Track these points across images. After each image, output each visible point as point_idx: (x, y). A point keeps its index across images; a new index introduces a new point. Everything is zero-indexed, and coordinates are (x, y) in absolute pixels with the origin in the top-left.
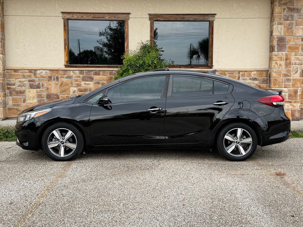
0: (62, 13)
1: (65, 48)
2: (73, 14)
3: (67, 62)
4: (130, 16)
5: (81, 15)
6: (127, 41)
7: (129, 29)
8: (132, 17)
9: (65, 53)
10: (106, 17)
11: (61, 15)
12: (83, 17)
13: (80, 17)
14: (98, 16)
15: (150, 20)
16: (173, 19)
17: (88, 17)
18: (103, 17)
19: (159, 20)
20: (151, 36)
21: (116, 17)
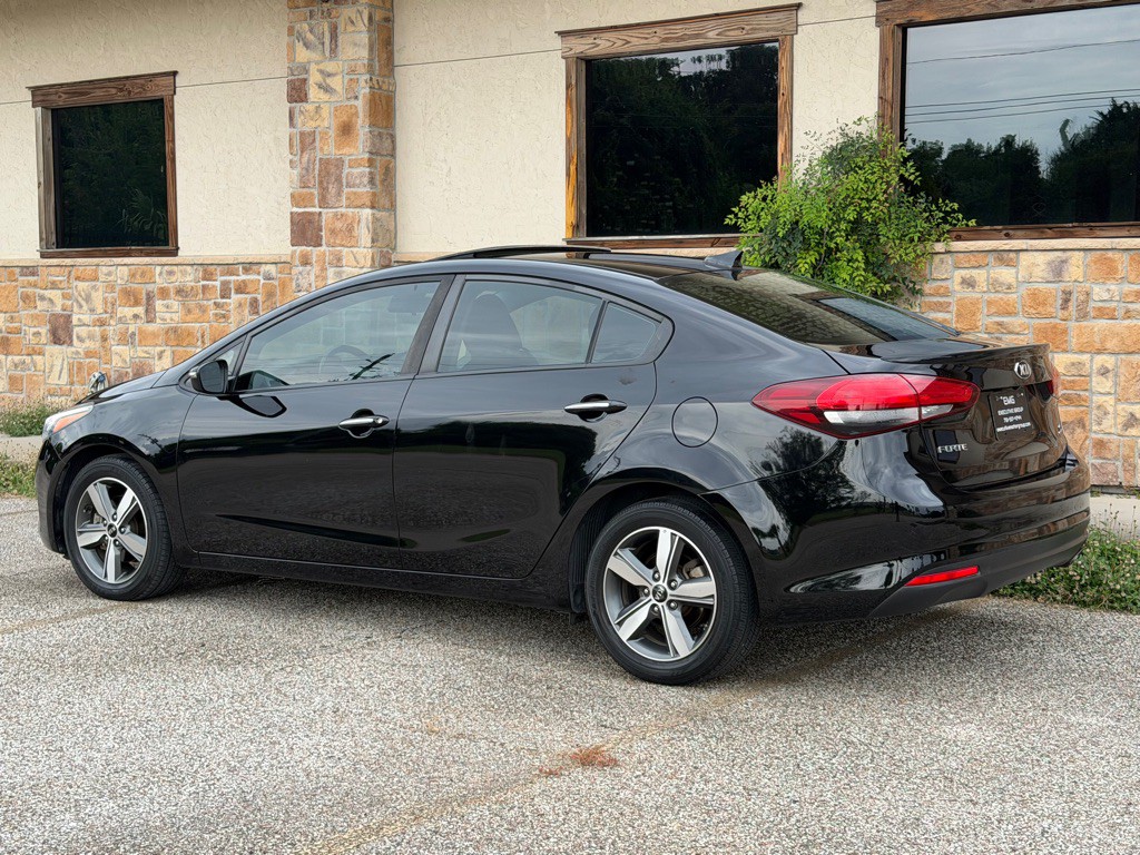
0: (562, 34)
1: (568, 175)
2: (596, 36)
3: (576, 228)
4: (803, 16)
5: (624, 35)
6: (786, 128)
7: (795, 73)
8: (806, 21)
9: (567, 193)
10: (711, 34)
11: (558, 42)
12: (629, 42)
13: (620, 43)
14: (679, 30)
15: (878, 23)
16: (977, 11)
17: (646, 41)
18: (697, 36)
19: (918, 20)
20: (880, 98)
21: (747, 27)
